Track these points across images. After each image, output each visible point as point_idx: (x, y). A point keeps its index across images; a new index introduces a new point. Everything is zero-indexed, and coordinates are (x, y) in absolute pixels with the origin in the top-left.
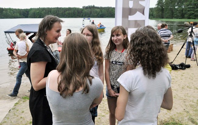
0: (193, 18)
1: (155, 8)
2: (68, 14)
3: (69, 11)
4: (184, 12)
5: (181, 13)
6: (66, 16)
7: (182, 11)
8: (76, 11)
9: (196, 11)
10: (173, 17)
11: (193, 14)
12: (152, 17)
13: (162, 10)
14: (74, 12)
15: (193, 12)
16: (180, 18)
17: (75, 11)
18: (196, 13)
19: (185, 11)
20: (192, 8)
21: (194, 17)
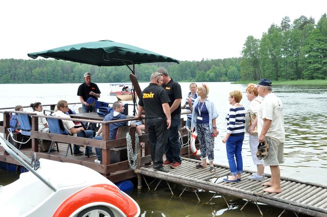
0: (319, 78)
1: (240, 58)
2: (39, 74)
3: (41, 69)
4: (299, 65)
5: (295, 67)
6: (35, 79)
7: (297, 64)
8: (59, 68)
9: (325, 63)
10: (279, 77)
11: (318, 69)
12: (226, 78)
13: (255, 63)
14: (54, 70)
15: (320, 66)
16: (292, 79)
17: (55, 67)
18: (324, 68)
19: (303, 63)
20: (317, 56)
21: (320, 76)
